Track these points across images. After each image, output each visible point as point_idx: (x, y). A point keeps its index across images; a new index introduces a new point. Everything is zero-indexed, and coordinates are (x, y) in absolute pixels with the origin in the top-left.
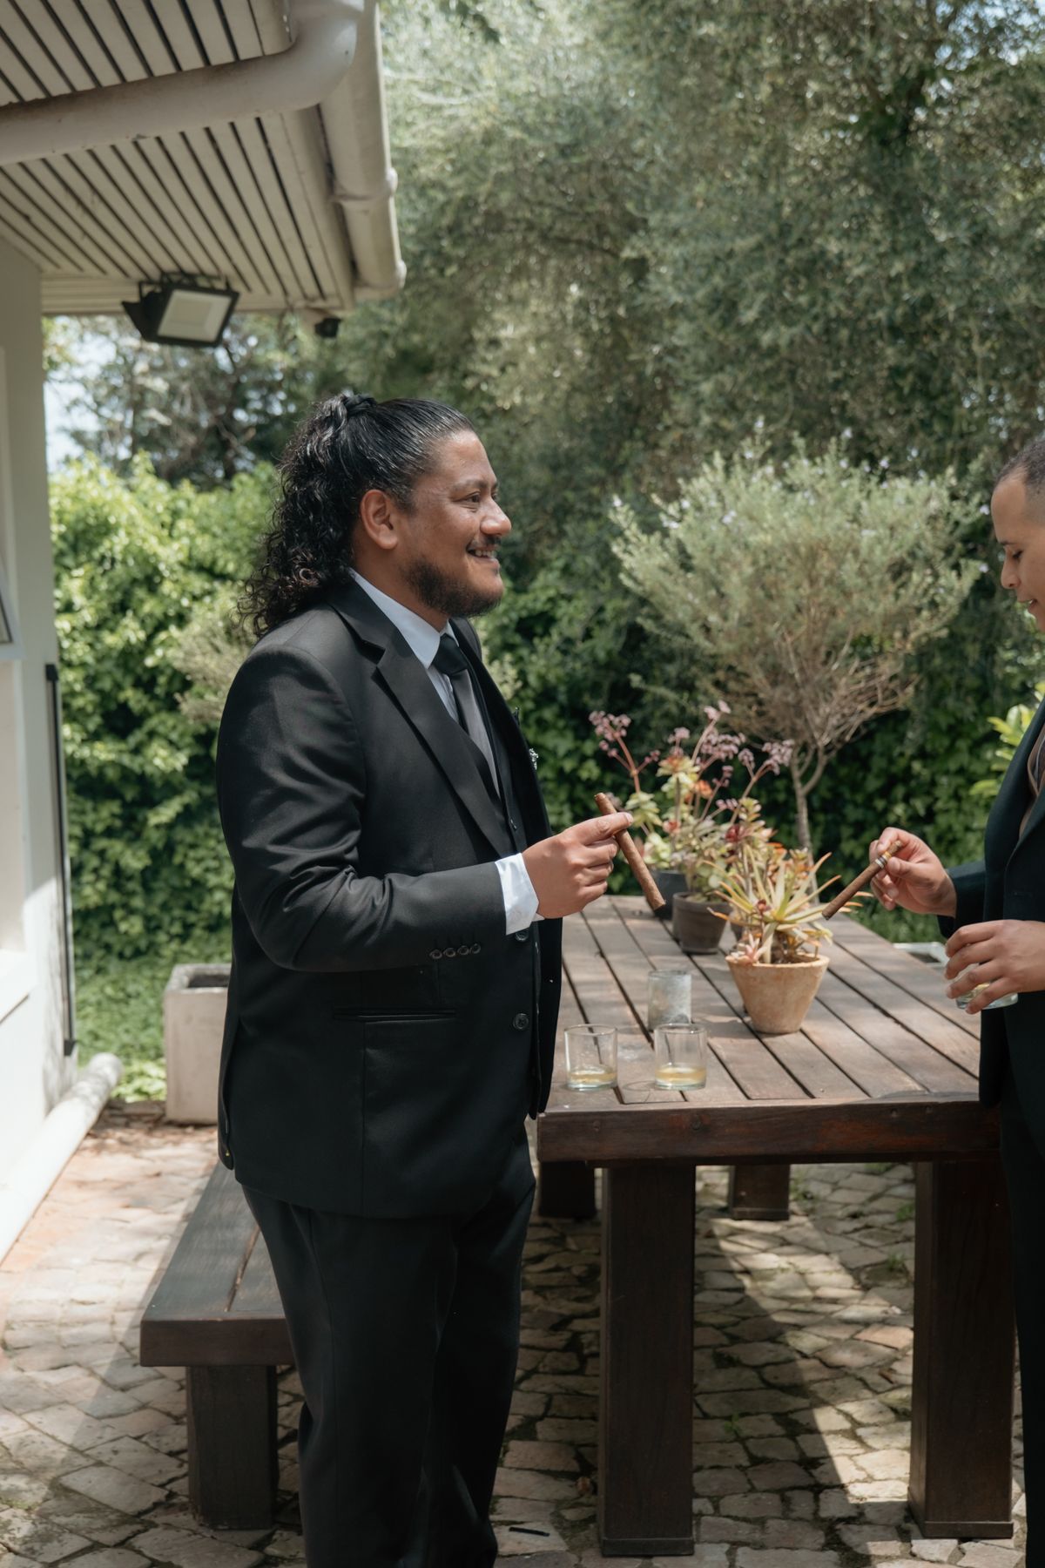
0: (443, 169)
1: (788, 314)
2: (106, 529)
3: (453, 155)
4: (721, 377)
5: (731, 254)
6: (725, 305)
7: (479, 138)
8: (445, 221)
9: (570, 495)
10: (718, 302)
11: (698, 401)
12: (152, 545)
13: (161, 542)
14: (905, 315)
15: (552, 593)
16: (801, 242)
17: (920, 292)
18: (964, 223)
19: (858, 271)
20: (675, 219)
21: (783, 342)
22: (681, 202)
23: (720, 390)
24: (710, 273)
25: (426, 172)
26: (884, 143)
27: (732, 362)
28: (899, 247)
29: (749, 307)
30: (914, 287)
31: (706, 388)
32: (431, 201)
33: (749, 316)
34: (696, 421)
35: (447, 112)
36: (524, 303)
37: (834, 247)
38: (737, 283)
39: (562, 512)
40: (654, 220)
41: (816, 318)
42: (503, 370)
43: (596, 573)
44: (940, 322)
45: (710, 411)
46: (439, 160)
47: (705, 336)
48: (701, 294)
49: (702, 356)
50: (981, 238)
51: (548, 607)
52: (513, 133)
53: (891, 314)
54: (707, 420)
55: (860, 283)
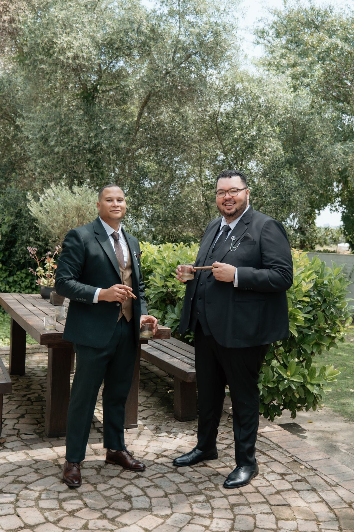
1: (62, 143)
4: (44, 159)
5: (46, 126)
6: (45, 140)
10: (43, 138)
11: (36, 164)
14: (93, 147)
16: (66, 125)
17: (97, 141)
18: (109, 125)
19: (82, 134)
20: (31, 115)
21: (61, 151)
22: (33, 111)
23: (43, 162)
24: (40, 130)
26: (88, 101)
27: (46, 155)
28: (92, 129)
30: (95, 140)
31: (39, 161)
33: (51, 143)
34: (36, 170)
37: (75, 127)
38: (48, 134)
40: (25, 115)
41: (69, 145)
44: (101, 149)
45: (39, 168)
47: (39, 147)
48: (38, 136)
49: (38, 153)
50: (113, 129)
53: (89, 146)
54: (39, 170)
55: (81, 137)
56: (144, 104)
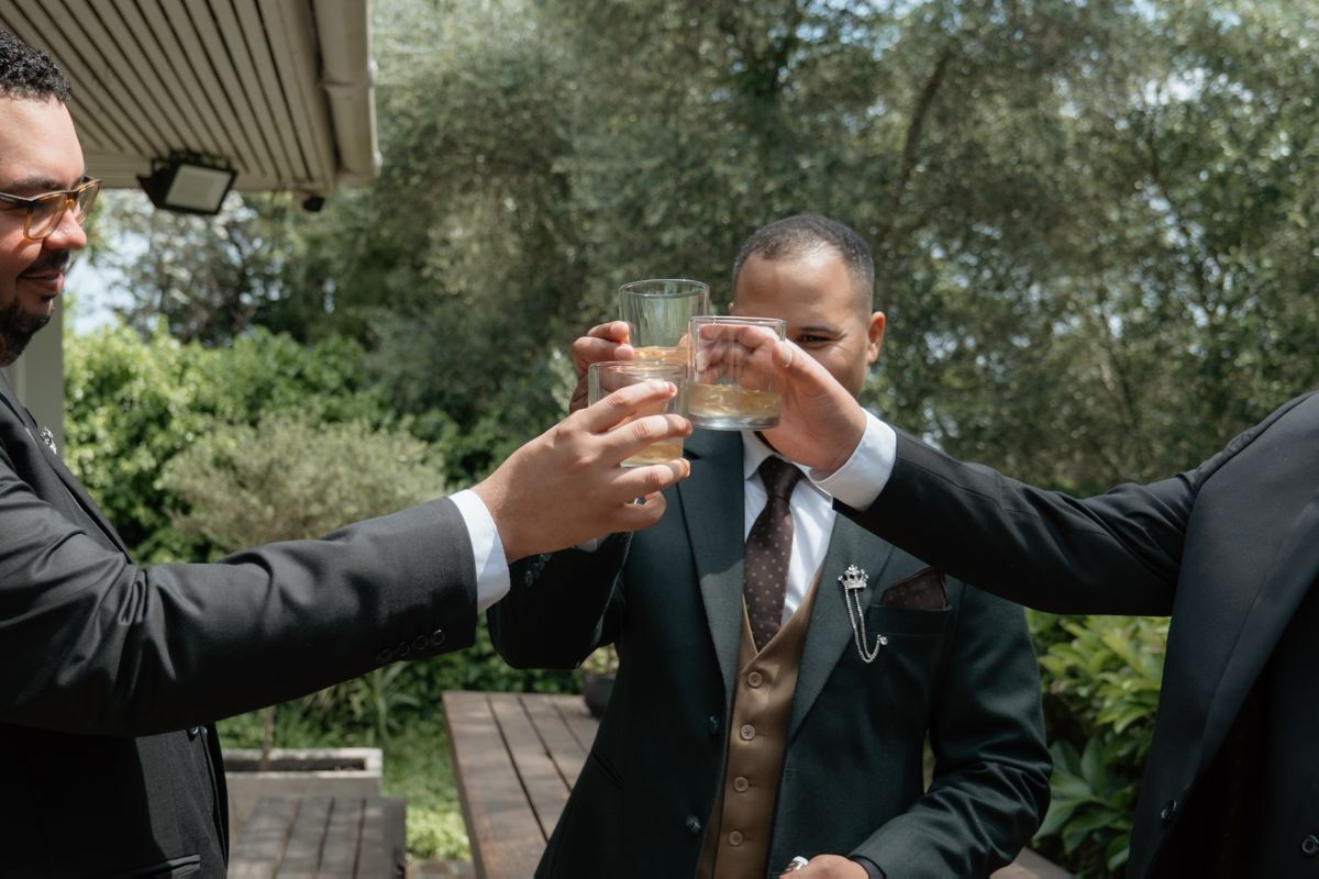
0: (410, 102)
1: (685, 220)
2: (127, 376)
3: (419, 92)
5: (638, 172)
6: (633, 212)
7: (439, 80)
8: (412, 142)
9: (507, 359)
10: (628, 209)
12: (165, 389)
13: (172, 387)
15: (490, 436)
16: (694, 165)
18: (820, 155)
19: (742, 188)
20: (595, 143)
21: (680, 240)
22: (601, 129)
24: (622, 184)
25: (396, 104)
26: (759, 93)
27: (638, 256)
28: (770, 170)
29: (654, 211)
30: (782, 200)
32: (400, 127)
33: (653, 219)
35: (415, 59)
36: (471, 208)
37: (720, 169)
38: (643, 194)
39: (498, 373)
40: (577, 143)
41: (706, 223)
42: (452, 263)
43: (526, 422)
46: (408, 96)
47: (617, 235)
48: (616, 201)
49: (615, 249)
50: (834, 167)
51: (488, 448)
52: (467, 76)
55: (740, 196)
56: (929, 93)
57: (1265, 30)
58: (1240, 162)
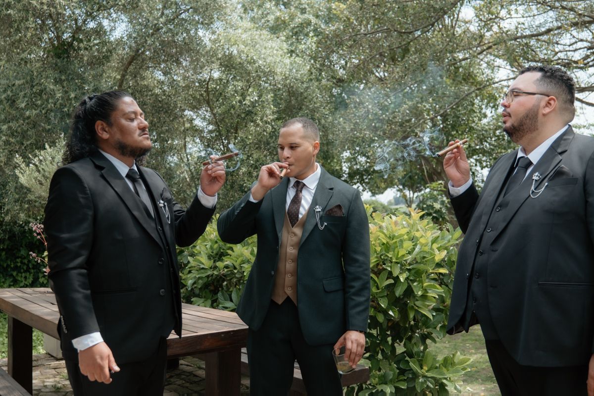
5: (14, 85)
6: (12, 102)
10: (9, 100)
16: (38, 84)
18: (92, 85)
19: (59, 96)
21: (33, 115)
24: (6, 91)
27: (13, 119)
28: (71, 90)
31: (4, 127)
33: (21, 105)
38: (16, 94)
45: (4, 135)
53: (68, 110)
54: (4, 138)
57: (248, 56)
58: (240, 102)
